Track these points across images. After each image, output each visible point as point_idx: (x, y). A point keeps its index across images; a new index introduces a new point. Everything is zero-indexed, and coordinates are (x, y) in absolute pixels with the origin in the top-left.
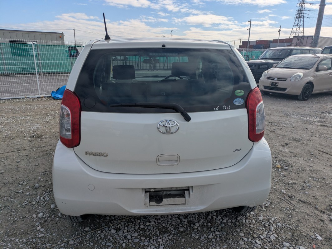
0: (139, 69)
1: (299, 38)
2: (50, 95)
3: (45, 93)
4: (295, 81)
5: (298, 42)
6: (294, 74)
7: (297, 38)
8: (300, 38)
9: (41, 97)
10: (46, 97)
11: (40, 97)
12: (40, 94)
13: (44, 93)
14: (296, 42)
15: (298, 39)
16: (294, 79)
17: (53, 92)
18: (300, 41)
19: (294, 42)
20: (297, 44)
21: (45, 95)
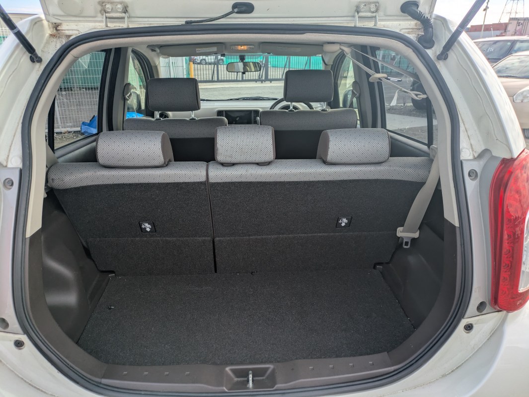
0: (241, 79)
1: (519, 21)
2: (79, 129)
3: (70, 124)
4: (522, 102)
5: (518, 28)
6: (521, 89)
7: (516, 22)
8: (522, 22)
9: (63, 132)
10: (71, 132)
11: (61, 133)
12: (60, 127)
13: (68, 124)
14: (515, 28)
15: (519, 24)
16: (521, 98)
17: (84, 123)
18: (521, 26)
19: (511, 28)
20: (515, 33)
21: (69, 129)
